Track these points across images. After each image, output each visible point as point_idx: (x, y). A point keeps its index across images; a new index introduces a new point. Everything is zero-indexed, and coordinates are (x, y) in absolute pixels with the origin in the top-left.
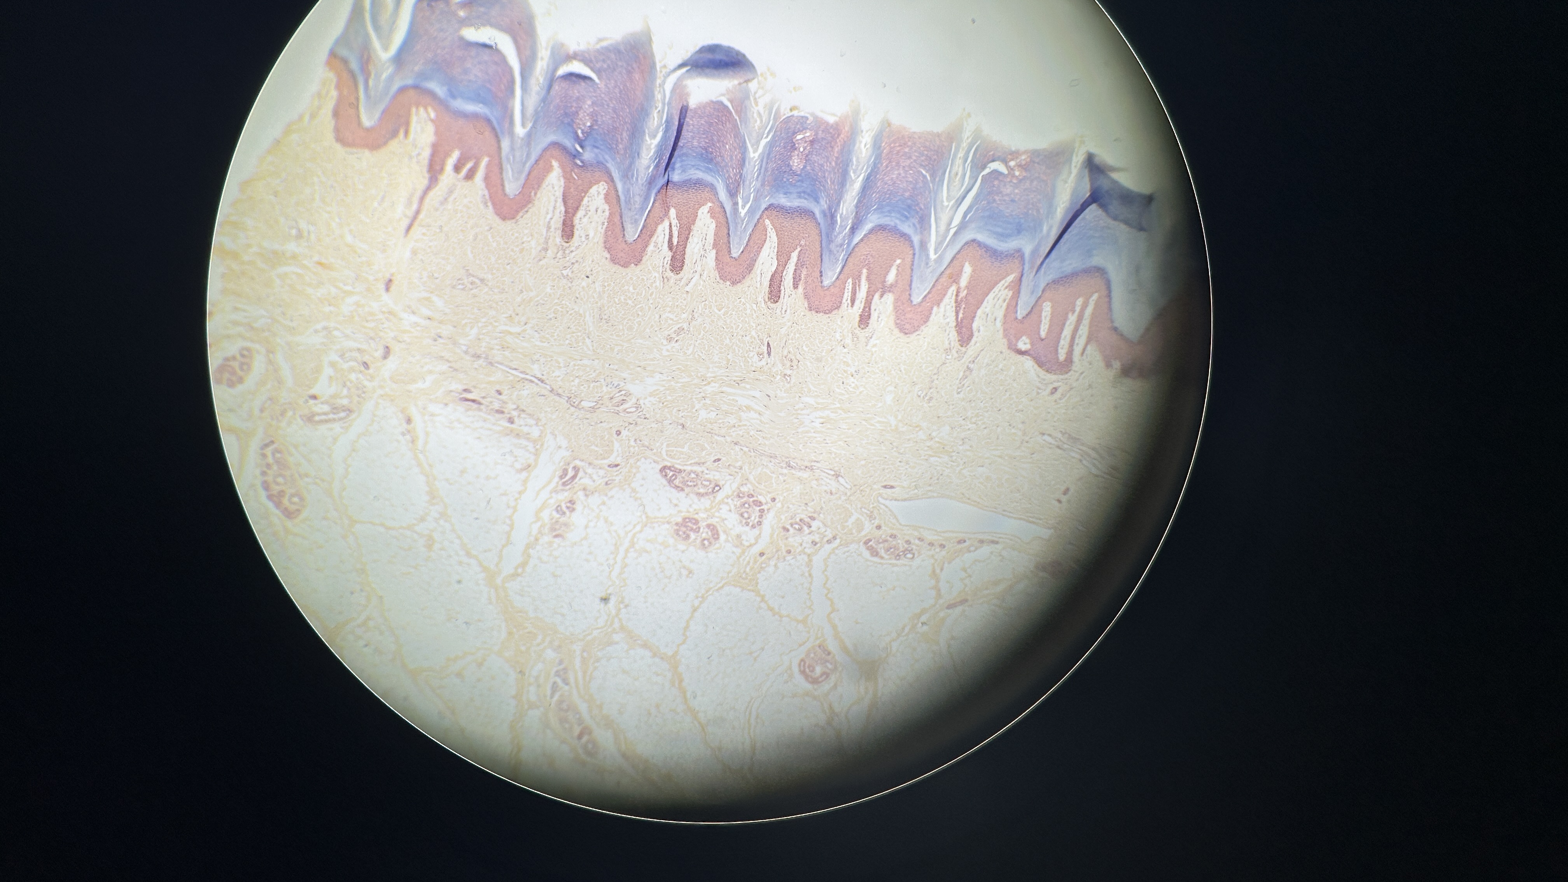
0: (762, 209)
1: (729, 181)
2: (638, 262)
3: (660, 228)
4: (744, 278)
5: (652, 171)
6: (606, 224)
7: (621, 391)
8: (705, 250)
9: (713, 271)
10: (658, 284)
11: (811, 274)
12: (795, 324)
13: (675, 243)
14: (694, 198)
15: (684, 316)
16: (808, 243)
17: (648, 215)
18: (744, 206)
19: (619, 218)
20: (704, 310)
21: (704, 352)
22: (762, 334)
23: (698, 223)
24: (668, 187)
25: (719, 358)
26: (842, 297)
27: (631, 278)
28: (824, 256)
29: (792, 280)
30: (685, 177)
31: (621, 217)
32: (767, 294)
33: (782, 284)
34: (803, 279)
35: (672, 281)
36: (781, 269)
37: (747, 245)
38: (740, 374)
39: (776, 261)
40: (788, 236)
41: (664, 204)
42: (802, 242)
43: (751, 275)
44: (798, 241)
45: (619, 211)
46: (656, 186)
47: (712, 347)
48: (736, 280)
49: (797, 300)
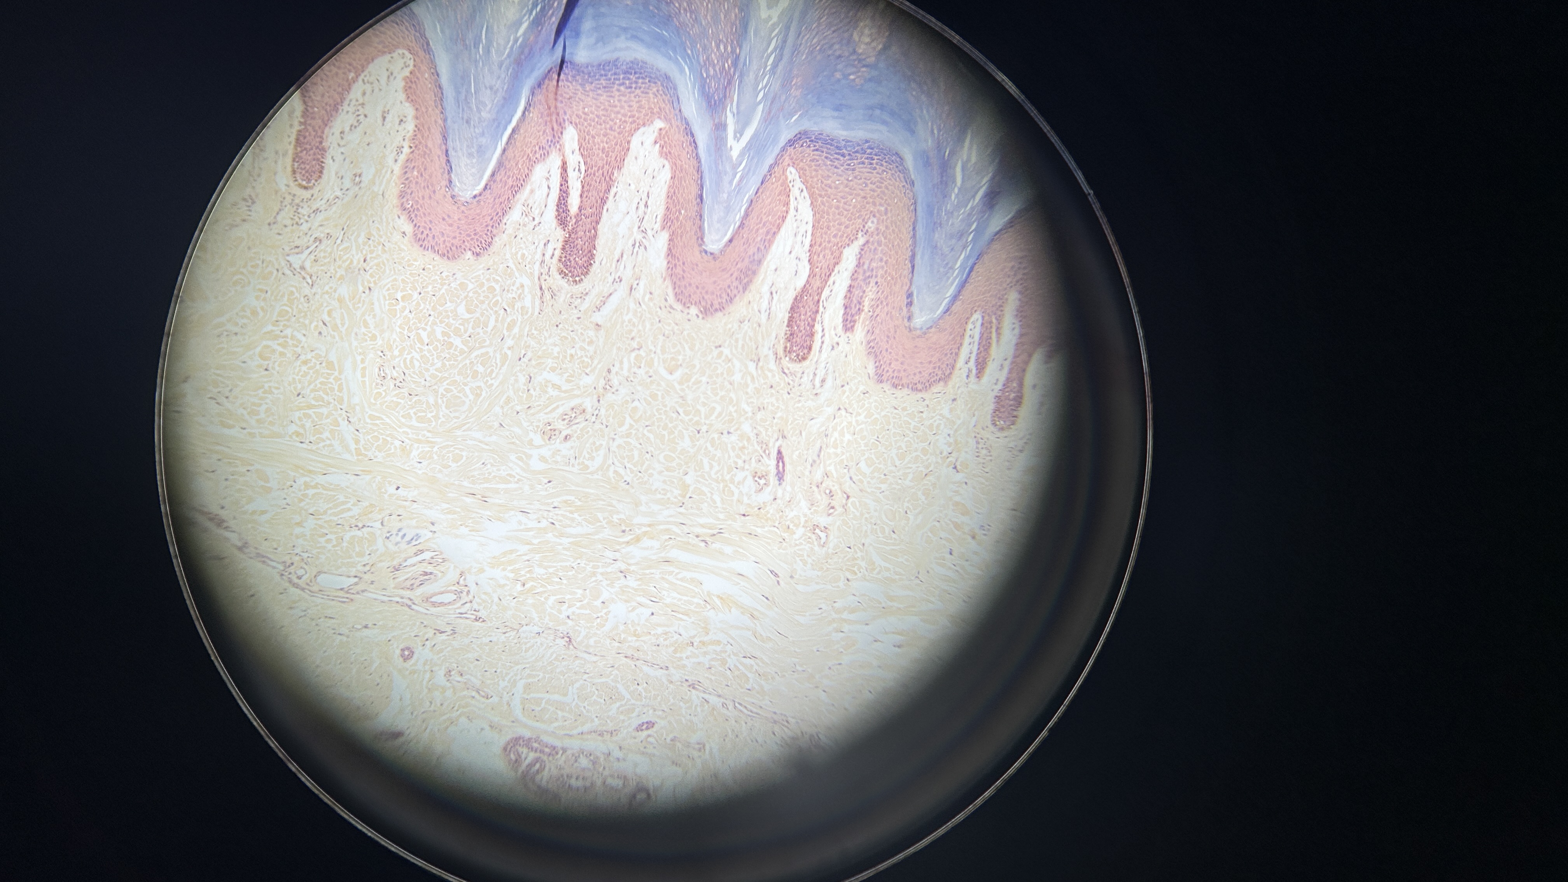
0: (782, 141)
1: (707, 71)
2: (482, 247)
3: (539, 171)
4: (731, 300)
5: (524, 34)
6: (406, 150)
7: (422, 551)
8: (644, 232)
9: (660, 281)
10: (528, 302)
11: (886, 298)
12: (843, 412)
13: (574, 208)
14: (622, 107)
15: (588, 380)
16: (882, 228)
17: (509, 138)
18: (738, 135)
19: (439, 139)
20: (635, 370)
21: (628, 465)
22: (767, 430)
23: (632, 168)
24: (562, 76)
25: (664, 482)
26: (957, 354)
27: (462, 284)
28: (918, 257)
29: (842, 312)
30: (604, 54)
31: (445, 138)
32: (782, 341)
33: (818, 318)
34: (866, 309)
35: (562, 298)
36: (817, 283)
37: (742, 225)
38: (711, 521)
39: (808, 267)
40: (838, 208)
41: (550, 115)
42: (869, 224)
43: (749, 296)
44: (860, 221)
45: (440, 122)
46: (532, 70)
47: (648, 456)
48: (712, 305)
49: (850, 357)
